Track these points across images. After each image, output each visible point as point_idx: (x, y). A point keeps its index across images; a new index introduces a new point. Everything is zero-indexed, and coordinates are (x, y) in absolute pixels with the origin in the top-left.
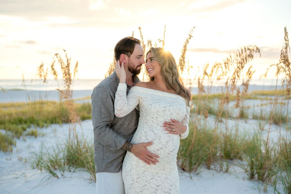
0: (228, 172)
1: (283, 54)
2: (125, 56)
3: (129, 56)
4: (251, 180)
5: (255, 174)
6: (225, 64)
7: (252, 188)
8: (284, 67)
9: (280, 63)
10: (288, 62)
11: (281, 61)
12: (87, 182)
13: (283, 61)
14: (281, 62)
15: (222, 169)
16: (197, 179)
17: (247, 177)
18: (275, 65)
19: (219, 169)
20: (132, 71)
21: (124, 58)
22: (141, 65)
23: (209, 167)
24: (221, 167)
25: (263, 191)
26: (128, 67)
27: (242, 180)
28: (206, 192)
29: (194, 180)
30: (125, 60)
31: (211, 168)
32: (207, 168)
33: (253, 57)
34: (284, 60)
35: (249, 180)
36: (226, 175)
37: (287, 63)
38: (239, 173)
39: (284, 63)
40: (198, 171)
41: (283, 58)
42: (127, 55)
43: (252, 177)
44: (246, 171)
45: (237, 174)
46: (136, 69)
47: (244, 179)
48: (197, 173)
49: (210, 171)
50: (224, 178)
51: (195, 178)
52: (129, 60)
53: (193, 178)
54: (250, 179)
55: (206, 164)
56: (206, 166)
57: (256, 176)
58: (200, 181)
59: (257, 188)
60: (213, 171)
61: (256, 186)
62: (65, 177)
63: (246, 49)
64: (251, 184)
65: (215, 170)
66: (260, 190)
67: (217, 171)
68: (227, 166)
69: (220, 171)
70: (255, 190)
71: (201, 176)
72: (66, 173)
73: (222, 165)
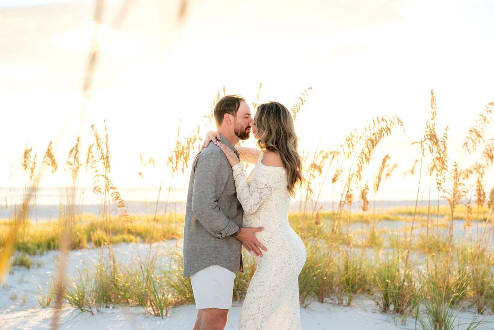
0: (351, 305)
1: (429, 127)
2: (230, 115)
3: (235, 116)
4: (384, 313)
5: (391, 303)
6: (348, 140)
8: (431, 146)
9: (425, 141)
10: (436, 139)
11: (426, 137)
12: (141, 317)
13: (429, 137)
14: (426, 139)
15: (342, 303)
16: (306, 311)
17: (378, 308)
18: (418, 143)
19: (337, 303)
20: (239, 135)
21: (228, 119)
22: (250, 127)
23: (323, 300)
25: (401, 323)
26: (235, 130)
27: (372, 313)
28: (319, 324)
30: (230, 121)
32: (319, 301)
33: (391, 131)
34: (431, 136)
36: (348, 308)
37: (434, 140)
38: (367, 306)
39: (431, 139)
40: (305, 303)
41: (429, 133)
42: (233, 115)
43: (385, 309)
44: (378, 304)
45: (365, 308)
46: (245, 132)
47: (374, 312)
48: (304, 305)
49: (325, 304)
50: (346, 311)
52: (235, 121)
54: (383, 311)
55: (318, 296)
56: (318, 299)
57: (392, 307)
58: (310, 314)
59: (393, 320)
60: (329, 304)
61: (391, 318)
62: (102, 313)
63: (380, 120)
64: (383, 317)
65: (331, 303)
66: (396, 321)
67: (334, 304)
68: (350, 300)
69: (339, 304)
70: (389, 322)
71: (311, 309)
72: (103, 309)
73: (342, 298)
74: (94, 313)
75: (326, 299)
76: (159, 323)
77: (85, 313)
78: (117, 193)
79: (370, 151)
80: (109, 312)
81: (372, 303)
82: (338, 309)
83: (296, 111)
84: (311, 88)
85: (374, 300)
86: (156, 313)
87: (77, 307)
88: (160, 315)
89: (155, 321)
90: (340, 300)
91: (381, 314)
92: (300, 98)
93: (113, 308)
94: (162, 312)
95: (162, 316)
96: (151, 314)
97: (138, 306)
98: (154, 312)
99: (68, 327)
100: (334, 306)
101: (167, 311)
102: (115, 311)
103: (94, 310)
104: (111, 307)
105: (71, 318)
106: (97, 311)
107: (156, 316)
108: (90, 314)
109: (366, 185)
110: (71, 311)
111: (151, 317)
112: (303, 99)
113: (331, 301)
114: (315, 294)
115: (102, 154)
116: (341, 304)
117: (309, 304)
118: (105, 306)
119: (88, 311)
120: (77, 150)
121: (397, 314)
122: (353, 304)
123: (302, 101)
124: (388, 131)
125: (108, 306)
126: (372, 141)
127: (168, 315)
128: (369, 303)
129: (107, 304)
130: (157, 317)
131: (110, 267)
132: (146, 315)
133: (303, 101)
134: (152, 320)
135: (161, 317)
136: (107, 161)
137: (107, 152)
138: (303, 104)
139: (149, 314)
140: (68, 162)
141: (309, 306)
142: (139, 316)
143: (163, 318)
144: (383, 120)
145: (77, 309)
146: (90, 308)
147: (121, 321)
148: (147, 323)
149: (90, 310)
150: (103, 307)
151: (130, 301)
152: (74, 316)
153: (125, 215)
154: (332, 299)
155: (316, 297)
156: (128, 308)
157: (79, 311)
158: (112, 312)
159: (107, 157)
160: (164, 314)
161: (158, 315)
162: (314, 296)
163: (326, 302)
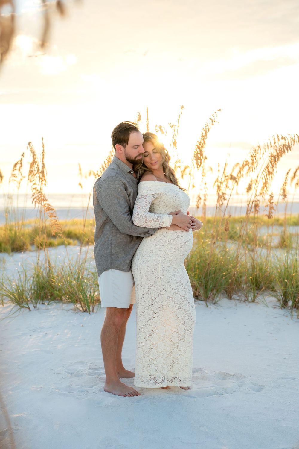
0: (255, 302)
3: (125, 147)
4: (283, 308)
5: (289, 300)
6: (252, 157)
7: (284, 315)
12: (71, 312)
15: (248, 300)
16: (215, 307)
17: (278, 304)
19: (243, 299)
24: (247, 297)
25: (296, 317)
26: (126, 158)
27: (272, 309)
28: (225, 319)
29: (210, 308)
30: (121, 150)
31: (232, 297)
32: (228, 298)
33: (291, 149)
35: (281, 308)
36: (252, 304)
38: (269, 302)
40: (215, 299)
43: (285, 304)
44: (279, 300)
45: (267, 304)
47: (275, 308)
48: (214, 301)
49: (232, 301)
50: (250, 307)
51: (212, 307)
53: (209, 306)
54: (283, 307)
55: (227, 293)
56: (227, 296)
57: (290, 303)
58: (218, 309)
59: (289, 315)
60: (236, 301)
61: (288, 313)
62: (38, 309)
63: (280, 138)
64: (282, 312)
65: (238, 300)
66: (292, 316)
67: (240, 301)
68: (255, 297)
69: (245, 301)
70: (287, 316)
71: (220, 305)
72: (39, 306)
73: (247, 295)
74: (31, 309)
75: (234, 296)
76: (86, 318)
77: (22, 309)
78: (48, 204)
79: (273, 166)
80: (44, 308)
81: (274, 299)
82: (243, 304)
83: (207, 130)
84: (220, 110)
85: (275, 296)
86: (84, 309)
87: (17, 304)
88: (88, 311)
89: (83, 316)
90: (246, 297)
91: (280, 310)
92: (211, 119)
93: (48, 304)
94: (89, 308)
95: (90, 311)
96: (80, 310)
97: (69, 302)
98: (82, 308)
99: (7, 322)
100: (241, 302)
101: (93, 308)
102: (49, 307)
103: (31, 306)
104: (46, 304)
105: (11, 314)
106: (33, 308)
107: (84, 311)
108: (27, 310)
109: (271, 196)
110: (12, 307)
111: (80, 313)
112: (213, 119)
113: (238, 298)
114: (225, 292)
115: (37, 169)
116: (246, 301)
117: (218, 301)
118: (41, 303)
119: (26, 307)
120: (21, 163)
121: (295, 309)
122: (257, 300)
123: (212, 121)
124: (289, 149)
125: (43, 302)
126: (274, 157)
127: (95, 311)
128: (271, 299)
129: (43, 301)
130: (85, 313)
131: (46, 268)
132: (76, 310)
133: (214, 122)
134: (80, 315)
135: (88, 313)
136: (43, 175)
137: (43, 166)
138: (213, 124)
139: (79, 310)
140: (12, 175)
141: (218, 303)
142: (70, 312)
143: (90, 313)
144: (282, 138)
145: (16, 306)
146: (27, 304)
147: (54, 316)
148: (76, 318)
149: (27, 306)
150: (39, 303)
151: (63, 298)
152: (13, 312)
153: (56, 224)
154: (239, 296)
155: (225, 294)
156: (61, 304)
157: (19, 307)
158: (47, 308)
159: (43, 172)
160: (91, 310)
161: (85, 311)
162: (223, 294)
163: (234, 299)
